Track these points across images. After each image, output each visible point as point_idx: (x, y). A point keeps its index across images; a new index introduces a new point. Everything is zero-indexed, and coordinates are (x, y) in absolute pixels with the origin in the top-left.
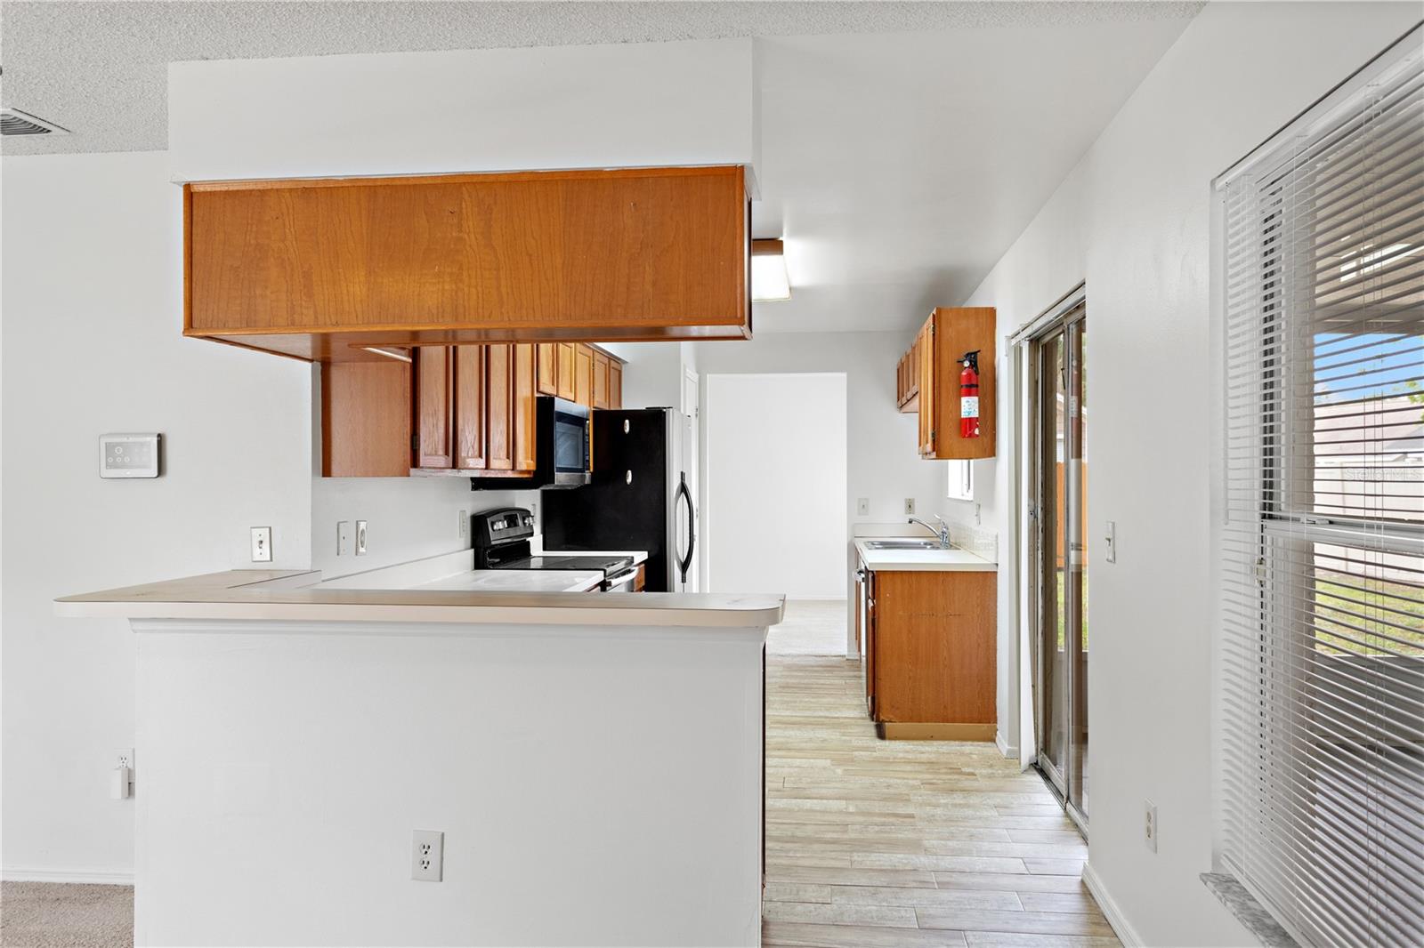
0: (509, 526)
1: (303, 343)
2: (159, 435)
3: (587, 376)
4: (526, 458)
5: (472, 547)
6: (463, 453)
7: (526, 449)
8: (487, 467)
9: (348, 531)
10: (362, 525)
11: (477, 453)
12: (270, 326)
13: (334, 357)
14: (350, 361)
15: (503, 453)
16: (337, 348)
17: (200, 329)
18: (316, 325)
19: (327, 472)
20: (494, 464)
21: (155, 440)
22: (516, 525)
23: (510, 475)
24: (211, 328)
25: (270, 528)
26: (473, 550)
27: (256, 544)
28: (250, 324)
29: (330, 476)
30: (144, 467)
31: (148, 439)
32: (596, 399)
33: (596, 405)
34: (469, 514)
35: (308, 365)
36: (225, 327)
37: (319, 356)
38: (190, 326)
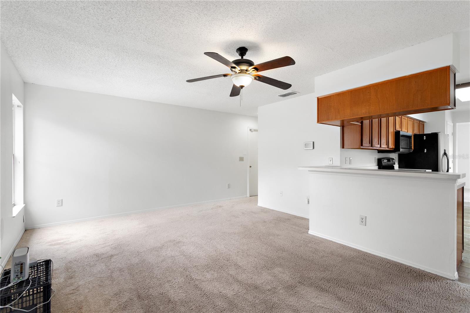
0: (388, 161)
1: (338, 122)
2: (313, 142)
3: (412, 126)
4: (392, 145)
5: (378, 165)
6: (374, 143)
7: (392, 143)
8: (380, 147)
9: (348, 159)
10: (351, 158)
11: (378, 144)
12: (332, 120)
13: (345, 125)
14: (348, 126)
15: (385, 144)
16: (345, 123)
17: (320, 122)
18: (340, 119)
19: (343, 147)
20: (382, 146)
21: (312, 143)
22: (390, 161)
23: (387, 149)
24: (321, 121)
25: (332, 158)
26: (378, 166)
27: (330, 161)
28: (328, 120)
29: (344, 148)
30: (311, 147)
31: (311, 143)
32: (415, 132)
33: (415, 133)
34: (377, 158)
35: (340, 127)
36: (324, 121)
37: (342, 125)
38: (318, 121)
